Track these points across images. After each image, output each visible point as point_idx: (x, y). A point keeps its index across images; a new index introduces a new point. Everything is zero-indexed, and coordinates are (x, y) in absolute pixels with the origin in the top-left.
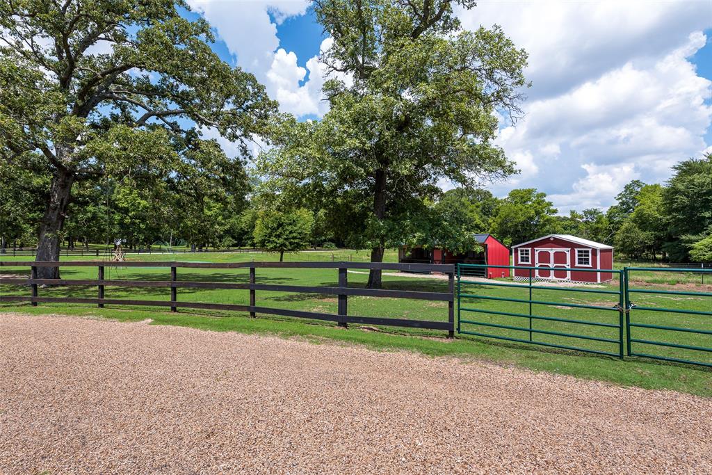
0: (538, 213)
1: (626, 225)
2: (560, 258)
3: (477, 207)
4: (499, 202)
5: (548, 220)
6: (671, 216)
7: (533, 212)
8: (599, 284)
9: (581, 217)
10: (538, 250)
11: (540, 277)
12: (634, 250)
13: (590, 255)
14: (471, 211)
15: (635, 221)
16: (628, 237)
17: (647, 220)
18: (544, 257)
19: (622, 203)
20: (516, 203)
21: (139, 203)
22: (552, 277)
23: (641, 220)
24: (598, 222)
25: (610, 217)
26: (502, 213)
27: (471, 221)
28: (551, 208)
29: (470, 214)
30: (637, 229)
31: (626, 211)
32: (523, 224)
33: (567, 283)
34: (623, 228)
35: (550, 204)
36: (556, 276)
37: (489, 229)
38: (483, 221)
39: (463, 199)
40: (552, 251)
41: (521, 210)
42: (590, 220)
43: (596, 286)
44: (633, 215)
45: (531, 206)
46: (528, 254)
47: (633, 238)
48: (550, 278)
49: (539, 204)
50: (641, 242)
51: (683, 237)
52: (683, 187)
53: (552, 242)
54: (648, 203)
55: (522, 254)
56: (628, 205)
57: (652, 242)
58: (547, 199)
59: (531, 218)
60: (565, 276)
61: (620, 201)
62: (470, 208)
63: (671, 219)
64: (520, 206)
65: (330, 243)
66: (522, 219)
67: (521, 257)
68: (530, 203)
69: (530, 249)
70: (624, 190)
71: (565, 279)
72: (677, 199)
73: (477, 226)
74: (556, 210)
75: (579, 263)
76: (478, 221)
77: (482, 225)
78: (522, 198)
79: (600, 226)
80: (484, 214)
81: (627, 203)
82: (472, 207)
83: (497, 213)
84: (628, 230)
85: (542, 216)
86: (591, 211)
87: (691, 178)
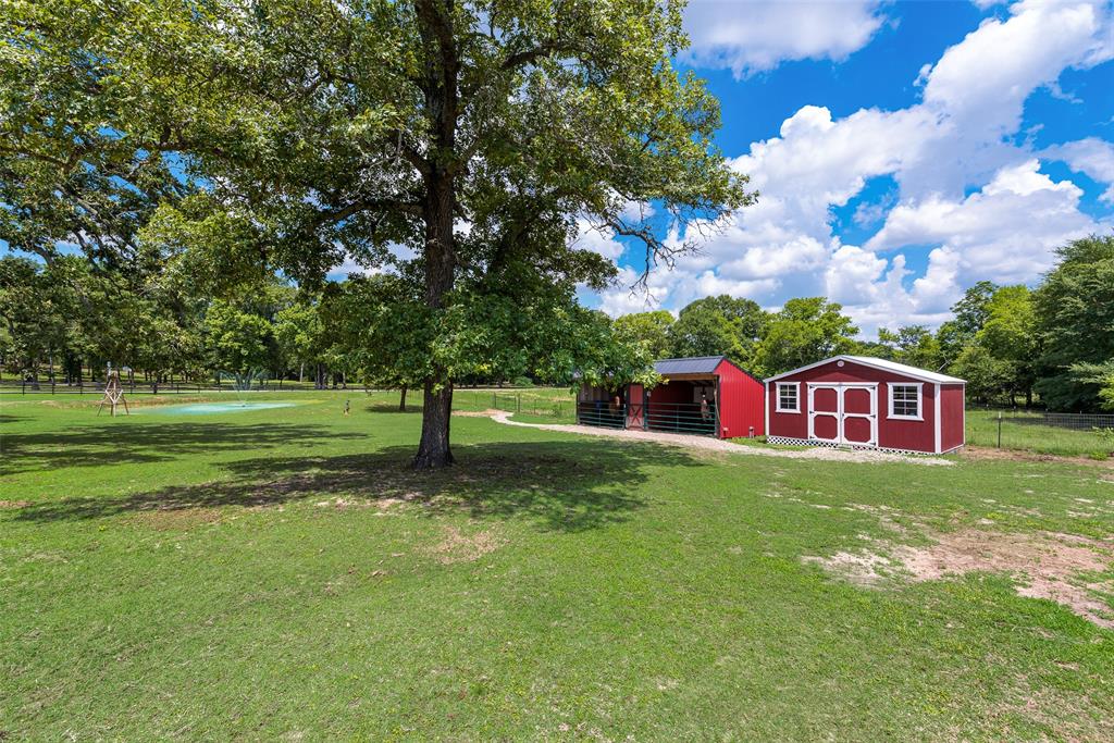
0: (828, 334)
1: (968, 350)
2: (857, 401)
3: (737, 325)
4: (769, 318)
5: (843, 344)
6: (1051, 333)
7: (821, 332)
8: (938, 456)
9: (896, 339)
10: (813, 386)
11: (816, 439)
12: (983, 389)
13: (920, 395)
14: (727, 332)
15: (984, 344)
16: (972, 370)
17: (1005, 341)
18: (826, 400)
19: (962, 317)
20: (795, 318)
21: (239, 319)
22: (841, 439)
23: (995, 342)
24: (922, 347)
25: (942, 338)
26: (774, 335)
27: (727, 345)
28: (849, 325)
29: (725, 336)
30: (987, 356)
31: (967, 329)
32: (804, 351)
33: (870, 453)
34: (964, 355)
35: (847, 320)
36: (849, 436)
37: (753, 357)
38: (744, 346)
39: (716, 314)
40: (841, 389)
41: (802, 329)
42: (911, 344)
43: (934, 461)
44: (980, 334)
45: (817, 323)
46: (794, 394)
47: (981, 371)
48: (836, 440)
49: (830, 319)
50: (995, 378)
51: (1075, 367)
52: (1074, 284)
53: (841, 370)
54: (1007, 314)
55: (782, 394)
56: (971, 320)
57: (1014, 376)
58: (843, 314)
59: (817, 342)
60: (866, 438)
61: (959, 313)
62: (726, 327)
63: (1052, 337)
64: (801, 322)
65: (525, 378)
66: (803, 343)
67: (782, 400)
68: (816, 319)
69: (798, 384)
70: (964, 297)
71: (867, 444)
72: (1065, 302)
73: (736, 354)
74: (857, 329)
75: (896, 412)
76: (737, 346)
77: (744, 352)
78: (805, 311)
79: (926, 351)
80: (747, 336)
81: (970, 317)
82: (729, 325)
83: (766, 334)
84: (972, 359)
85: (835, 338)
86: (911, 329)
87: (1092, 266)
